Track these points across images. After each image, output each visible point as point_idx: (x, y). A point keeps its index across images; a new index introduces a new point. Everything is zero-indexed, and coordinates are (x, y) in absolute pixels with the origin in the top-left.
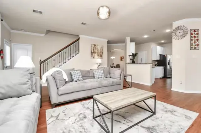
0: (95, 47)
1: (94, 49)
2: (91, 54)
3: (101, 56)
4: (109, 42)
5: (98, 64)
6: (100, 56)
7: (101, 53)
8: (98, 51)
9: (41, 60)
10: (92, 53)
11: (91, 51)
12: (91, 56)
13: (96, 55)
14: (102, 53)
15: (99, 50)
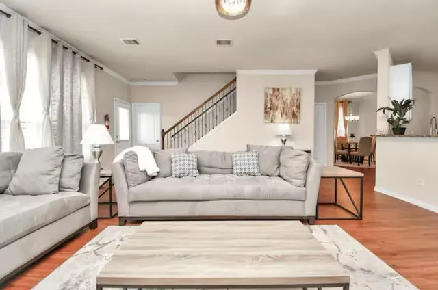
0: (276, 93)
1: (274, 98)
2: (266, 112)
3: (294, 115)
4: (320, 77)
5: (281, 136)
6: (290, 114)
7: (294, 108)
8: (284, 102)
9: (163, 130)
10: (269, 110)
11: (266, 105)
12: (265, 117)
13: (278, 114)
14: (298, 107)
15: (288, 102)
